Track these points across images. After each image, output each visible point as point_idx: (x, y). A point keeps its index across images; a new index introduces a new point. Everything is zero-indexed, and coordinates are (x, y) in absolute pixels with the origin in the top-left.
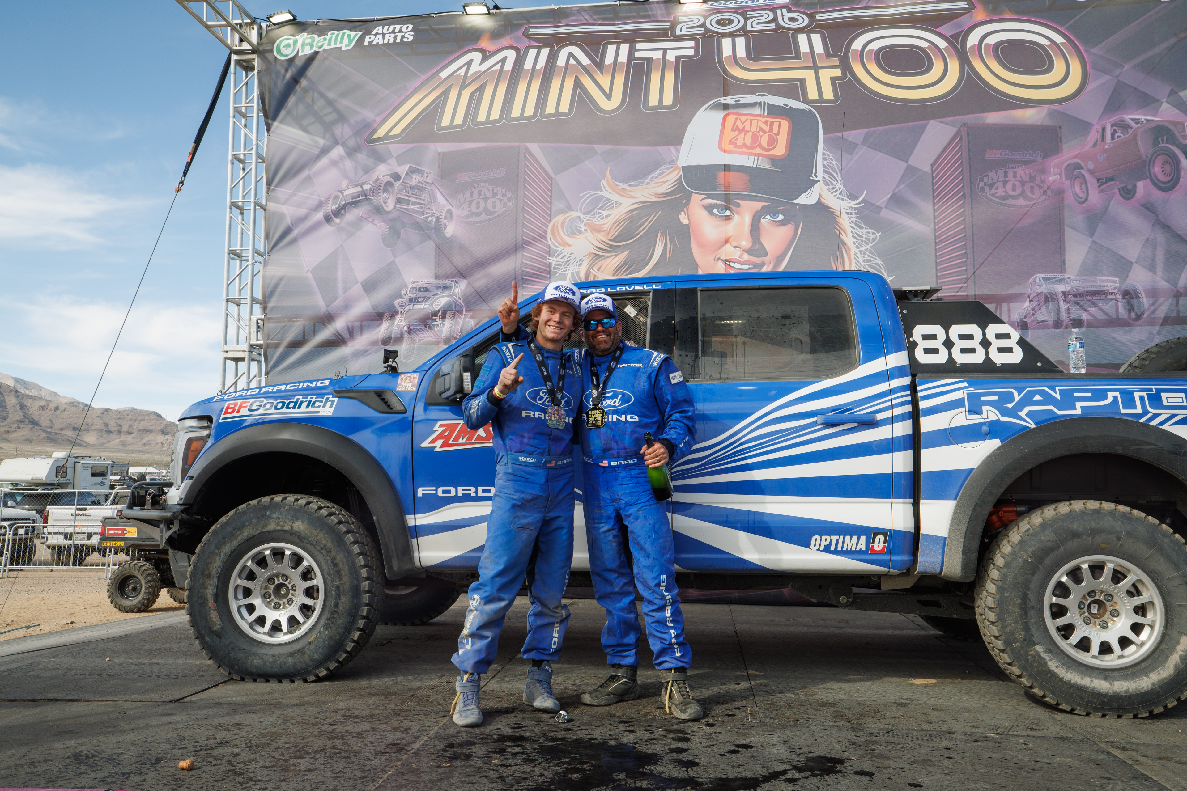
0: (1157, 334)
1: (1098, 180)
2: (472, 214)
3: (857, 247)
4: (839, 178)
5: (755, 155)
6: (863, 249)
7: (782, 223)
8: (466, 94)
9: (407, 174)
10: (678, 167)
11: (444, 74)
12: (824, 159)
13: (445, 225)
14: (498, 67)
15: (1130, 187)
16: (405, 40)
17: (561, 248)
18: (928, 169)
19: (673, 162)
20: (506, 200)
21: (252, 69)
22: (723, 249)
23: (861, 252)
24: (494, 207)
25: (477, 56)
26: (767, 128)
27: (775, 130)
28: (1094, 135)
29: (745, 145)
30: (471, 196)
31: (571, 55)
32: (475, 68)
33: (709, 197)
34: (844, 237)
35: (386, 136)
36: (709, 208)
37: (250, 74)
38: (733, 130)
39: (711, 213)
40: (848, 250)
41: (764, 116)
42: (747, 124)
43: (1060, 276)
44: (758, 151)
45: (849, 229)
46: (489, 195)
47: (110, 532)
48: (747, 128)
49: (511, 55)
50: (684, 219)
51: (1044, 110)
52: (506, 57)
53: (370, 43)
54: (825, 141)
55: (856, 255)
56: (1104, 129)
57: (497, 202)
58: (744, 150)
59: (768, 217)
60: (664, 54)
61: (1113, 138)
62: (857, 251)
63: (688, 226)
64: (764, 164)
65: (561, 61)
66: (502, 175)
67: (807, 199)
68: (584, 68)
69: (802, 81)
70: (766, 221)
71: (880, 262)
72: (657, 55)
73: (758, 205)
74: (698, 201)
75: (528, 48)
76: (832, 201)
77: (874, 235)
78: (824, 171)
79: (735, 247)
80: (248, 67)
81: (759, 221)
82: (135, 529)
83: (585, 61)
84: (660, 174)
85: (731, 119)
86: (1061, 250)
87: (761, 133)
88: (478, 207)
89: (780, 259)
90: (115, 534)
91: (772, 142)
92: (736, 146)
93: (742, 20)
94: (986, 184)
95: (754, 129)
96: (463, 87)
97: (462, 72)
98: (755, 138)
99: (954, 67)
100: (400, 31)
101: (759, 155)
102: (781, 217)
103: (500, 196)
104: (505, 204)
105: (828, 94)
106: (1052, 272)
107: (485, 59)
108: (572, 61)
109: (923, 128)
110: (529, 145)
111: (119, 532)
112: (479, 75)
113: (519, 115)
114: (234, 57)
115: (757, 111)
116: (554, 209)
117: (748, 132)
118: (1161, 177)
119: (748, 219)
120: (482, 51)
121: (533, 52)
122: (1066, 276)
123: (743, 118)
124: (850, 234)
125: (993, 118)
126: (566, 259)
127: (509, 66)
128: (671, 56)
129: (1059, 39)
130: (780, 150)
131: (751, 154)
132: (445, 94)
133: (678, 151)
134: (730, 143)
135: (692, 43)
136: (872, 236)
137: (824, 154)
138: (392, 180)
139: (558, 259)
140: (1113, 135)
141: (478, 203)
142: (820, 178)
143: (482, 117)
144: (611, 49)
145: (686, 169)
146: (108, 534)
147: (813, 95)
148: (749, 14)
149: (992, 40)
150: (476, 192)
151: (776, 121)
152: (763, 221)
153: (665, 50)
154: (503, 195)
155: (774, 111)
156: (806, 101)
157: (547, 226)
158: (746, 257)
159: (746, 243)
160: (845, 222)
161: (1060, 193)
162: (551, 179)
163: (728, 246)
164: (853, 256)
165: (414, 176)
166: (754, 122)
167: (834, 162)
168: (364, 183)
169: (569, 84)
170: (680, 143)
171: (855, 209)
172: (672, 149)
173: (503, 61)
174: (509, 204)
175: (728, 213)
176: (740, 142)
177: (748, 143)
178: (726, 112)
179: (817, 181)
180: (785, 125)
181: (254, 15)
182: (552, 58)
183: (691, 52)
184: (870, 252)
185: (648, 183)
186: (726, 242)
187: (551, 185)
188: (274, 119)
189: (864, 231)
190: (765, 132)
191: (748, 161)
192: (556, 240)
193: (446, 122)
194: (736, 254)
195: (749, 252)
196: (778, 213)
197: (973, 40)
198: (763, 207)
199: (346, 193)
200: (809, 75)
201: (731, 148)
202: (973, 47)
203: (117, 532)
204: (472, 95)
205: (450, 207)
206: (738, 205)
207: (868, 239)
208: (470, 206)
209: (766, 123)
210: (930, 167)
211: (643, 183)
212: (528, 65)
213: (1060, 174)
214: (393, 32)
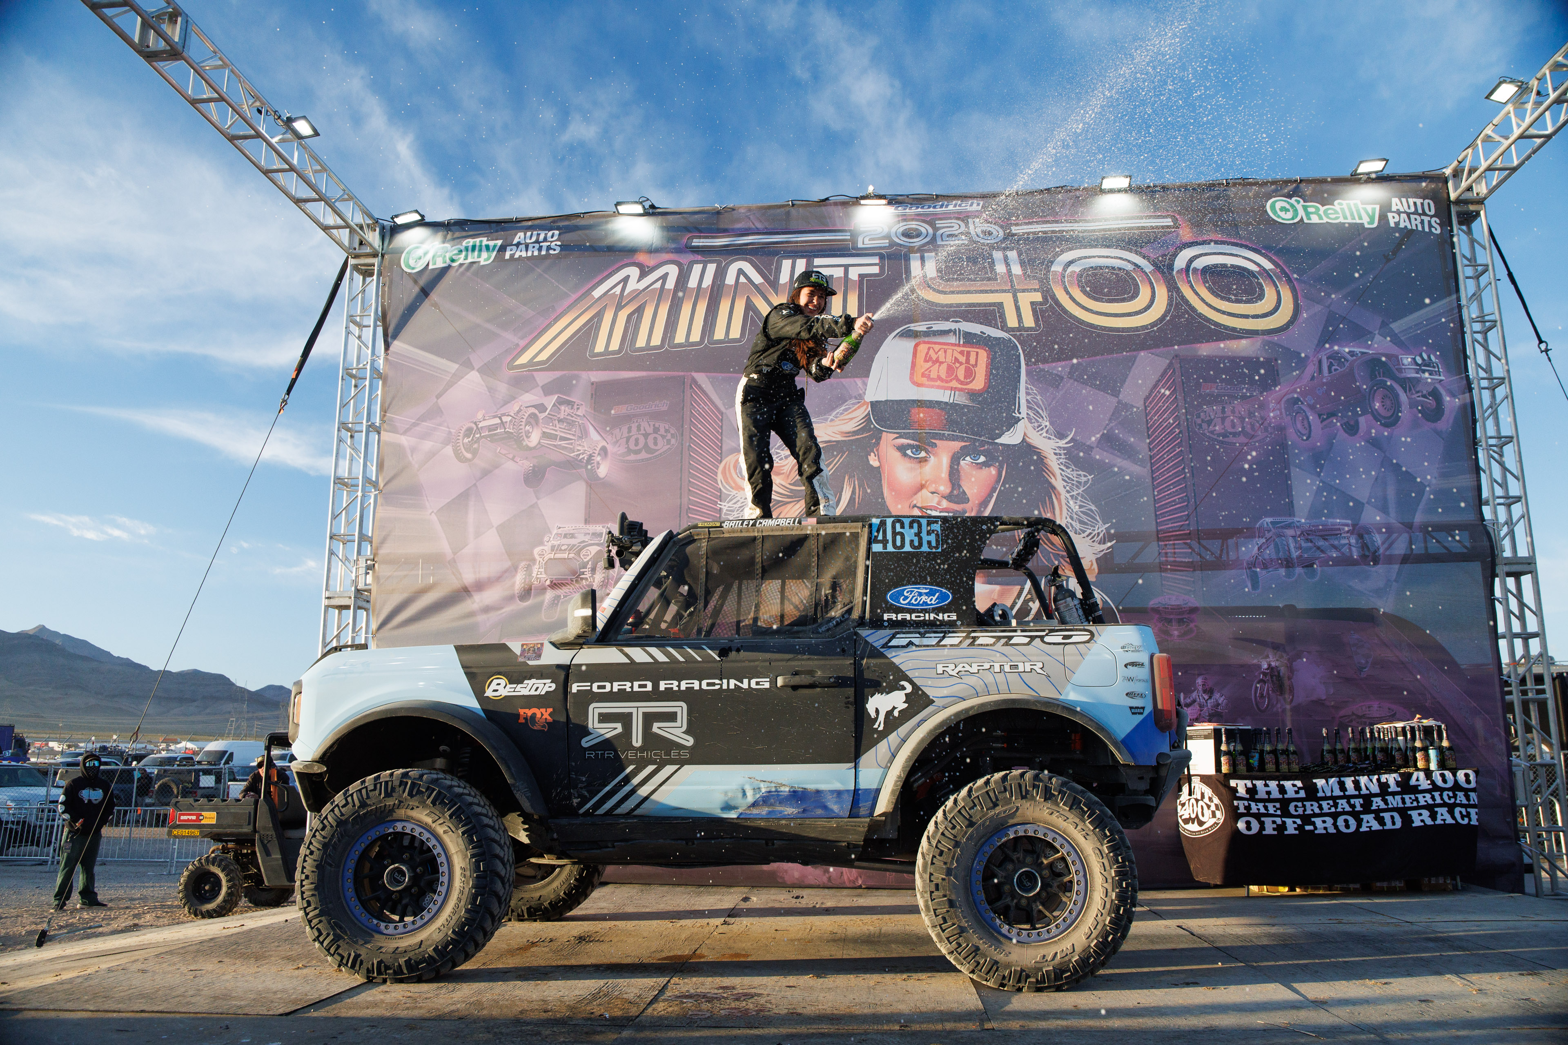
0: (1395, 581)
1: (1320, 415)
2: (629, 451)
3: (1068, 492)
4: (1044, 414)
5: (952, 389)
6: (1074, 493)
7: (985, 464)
8: (623, 315)
9: (554, 405)
10: (865, 403)
11: (597, 293)
12: (1028, 394)
13: (598, 463)
14: (658, 285)
15: (1352, 423)
16: (552, 252)
17: (734, 492)
18: (1140, 404)
19: (860, 397)
20: (669, 436)
21: (372, 275)
22: (920, 494)
23: (1072, 496)
24: (656, 444)
25: (633, 272)
26: (963, 359)
27: (972, 361)
28: (1311, 369)
29: (939, 378)
30: (630, 430)
31: (741, 272)
32: (632, 285)
33: (901, 436)
34: (1053, 481)
35: (531, 362)
36: (902, 449)
37: (368, 280)
38: (926, 361)
39: (905, 455)
40: (1058, 495)
41: (959, 345)
42: (941, 353)
43: (1289, 520)
44: (954, 384)
45: (1058, 472)
46: (650, 430)
47: (182, 818)
48: (942, 359)
49: (673, 271)
50: (873, 461)
51: (1259, 340)
52: (667, 274)
53: (512, 256)
54: (1028, 373)
55: (1067, 498)
56: (1320, 362)
57: (660, 438)
58: (939, 383)
59: (968, 458)
60: (846, 272)
61: (1330, 371)
62: (1068, 495)
63: (878, 468)
64: (961, 399)
65: (730, 279)
66: (665, 408)
67: (1011, 438)
68: (756, 287)
69: (1000, 305)
70: (966, 462)
71: (1093, 508)
72: (838, 273)
73: (957, 445)
74: (889, 440)
75: (691, 264)
76: (1038, 440)
77: (1086, 478)
78: (1029, 408)
79: (933, 493)
80: (367, 273)
81: (959, 464)
82: (214, 814)
83: (758, 279)
84: (846, 410)
85: (923, 348)
86: (1288, 491)
87: (957, 365)
88: (637, 444)
89: (984, 503)
90: (188, 820)
91: (970, 374)
92: (929, 378)
93: (931, 231)
94: (1203, 421)
95: (949, 359)
96: (619, 307)
97: (618, 290)
98: (950, 369)
99: (1162, 293)
100: (545, 240)
101: (955, 389)
102: (982, 459)
103: (662, 431)
104: (669, 442)
105: (1029, 321)
106: (1280, 516)
107: (643, 275)
108: (742, 279)
109: (1133, 360)
110: (695, 375)
111: (194, 818)
112: (637, 294)
113: (683, 341)
114: (352, 261)
115: (952, 339)
116: (724, 448)
117: (942, 363)
118: (1383, 412)
119: (945, 461)
120: (640, 266)
121: (697, 269)
122: (1296, 519)
123: (937, 347)
124: (1059, 477)
125: (1205, 349)
126: (739, 504)
127: (670, 284)
128: (854, 273)
129: (1268, 265)
130: (978, 384)
131: (945, 388)
132: (599, 315)
133: (865, 384)
134: (923, 375)
135: (876, 260)
136: (1083, 479)
137: (1027, 388)
138: (536, 412)
139: (730, 504)
140: (1329, 368)
141: (637, 440)
142: (1023, 414)
143: (641, 342)
144: (787, 264)
145: (874, 404)
146: (180, 820)
147: (1012, 322)
148: (939, 223)
149: (1199, 264)
150: (634, 426)
151: (973, 351)
152: (962, 463)
153: (846, 267)
154: (667, 431)
155: (970, 339)
156: (1004, 328)
157: (717, 467)
158: (945, 504)
159: (945, 488)
160: (1053, 463)
161: (1281, 429)
162: (722, 414)
163: (924, 491)
164: (1063, 501)
165: (563, 408)
166: (949, 352)
167: (1039, 397)
168: (504, 415)
169: (740, 307)
170: (867, 376)
171: (1064, 449)
172: (859, 382)
173: (664, 277)
174: (673, 441)
175: (923, 454)
176: (934, 375)
177: (943, 375)
178: (917, 340)
179: (1019, 420)
180: (983, 355)
181: (376, 216)
182: (720, 274)
183: (875, 270)
184: (1082, 496)
185: (832, 420)
186: (922, 487)
187: (722, 421)
188: (395, 337)
189: (1075, 473)
190: (961, 364)
191: (944, 396)
192: (728, 483)
193: (600, 347)
194: (933, 500)
195: (949, 498)
196: (980, 453)
197: (1180, 262)
198: (962, 448)
199: (480, 425)
200: (1007, 300)
201: (924, 380)
202: (1180, 271)
203: (190, 817)
204: (629, 317)
205: (604, 444)
206: (935, 445)
207: (1080, 483)
208: (627, 441)
209: (962, 353)
210: (1142, 402)
211: (826, 420)
212: (693, 283)
213: (1280, 410)
214: (537, 242)
